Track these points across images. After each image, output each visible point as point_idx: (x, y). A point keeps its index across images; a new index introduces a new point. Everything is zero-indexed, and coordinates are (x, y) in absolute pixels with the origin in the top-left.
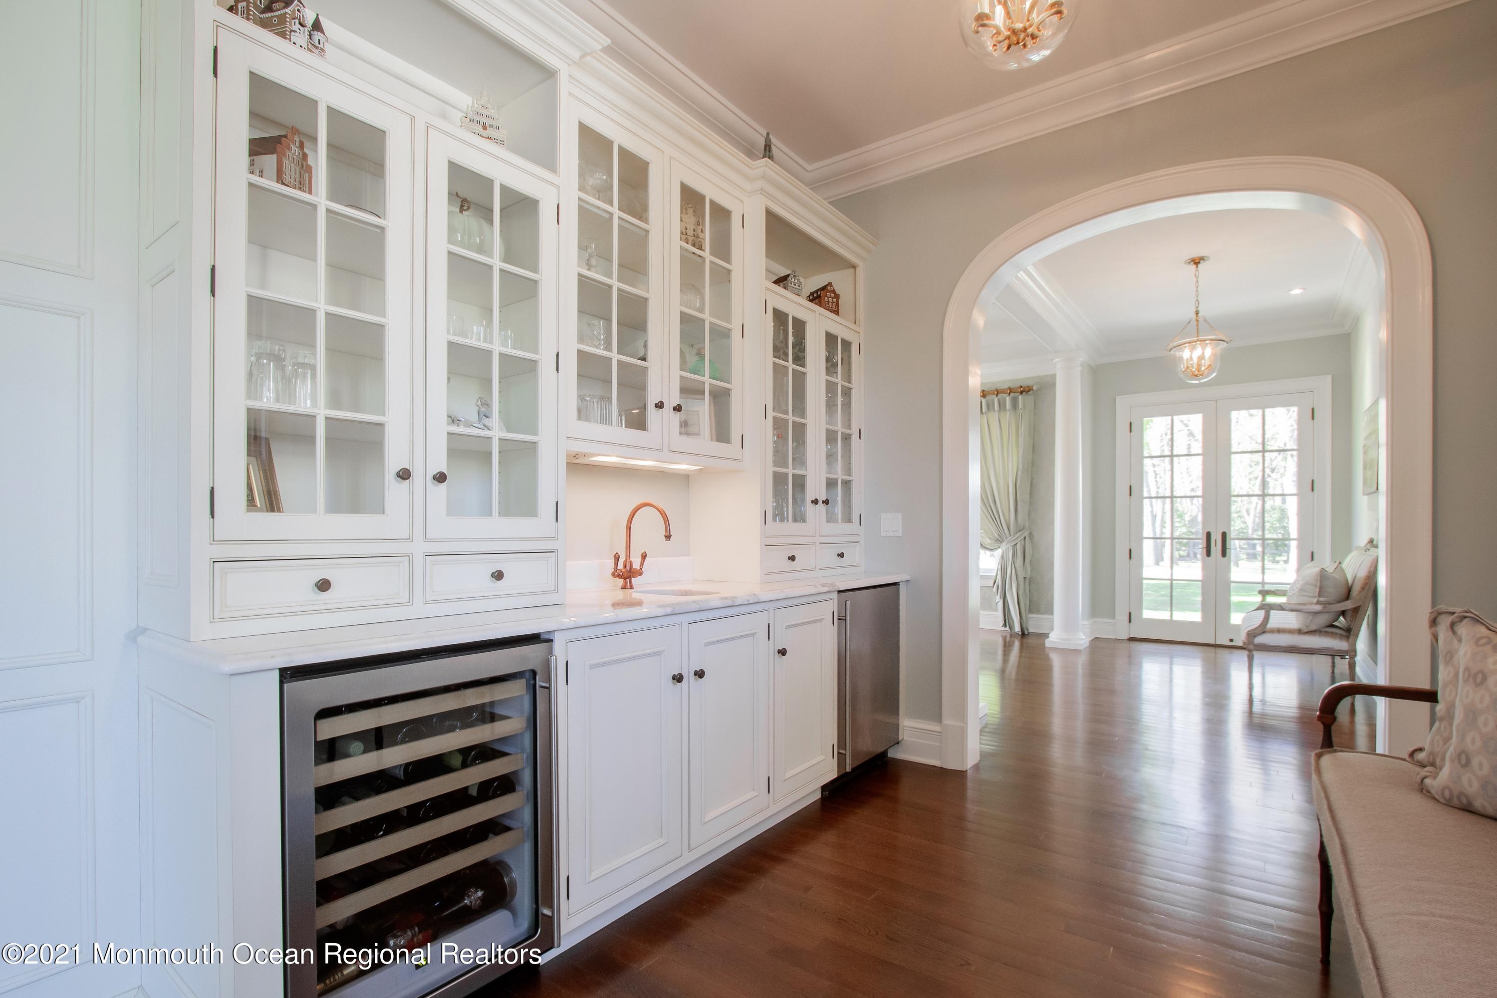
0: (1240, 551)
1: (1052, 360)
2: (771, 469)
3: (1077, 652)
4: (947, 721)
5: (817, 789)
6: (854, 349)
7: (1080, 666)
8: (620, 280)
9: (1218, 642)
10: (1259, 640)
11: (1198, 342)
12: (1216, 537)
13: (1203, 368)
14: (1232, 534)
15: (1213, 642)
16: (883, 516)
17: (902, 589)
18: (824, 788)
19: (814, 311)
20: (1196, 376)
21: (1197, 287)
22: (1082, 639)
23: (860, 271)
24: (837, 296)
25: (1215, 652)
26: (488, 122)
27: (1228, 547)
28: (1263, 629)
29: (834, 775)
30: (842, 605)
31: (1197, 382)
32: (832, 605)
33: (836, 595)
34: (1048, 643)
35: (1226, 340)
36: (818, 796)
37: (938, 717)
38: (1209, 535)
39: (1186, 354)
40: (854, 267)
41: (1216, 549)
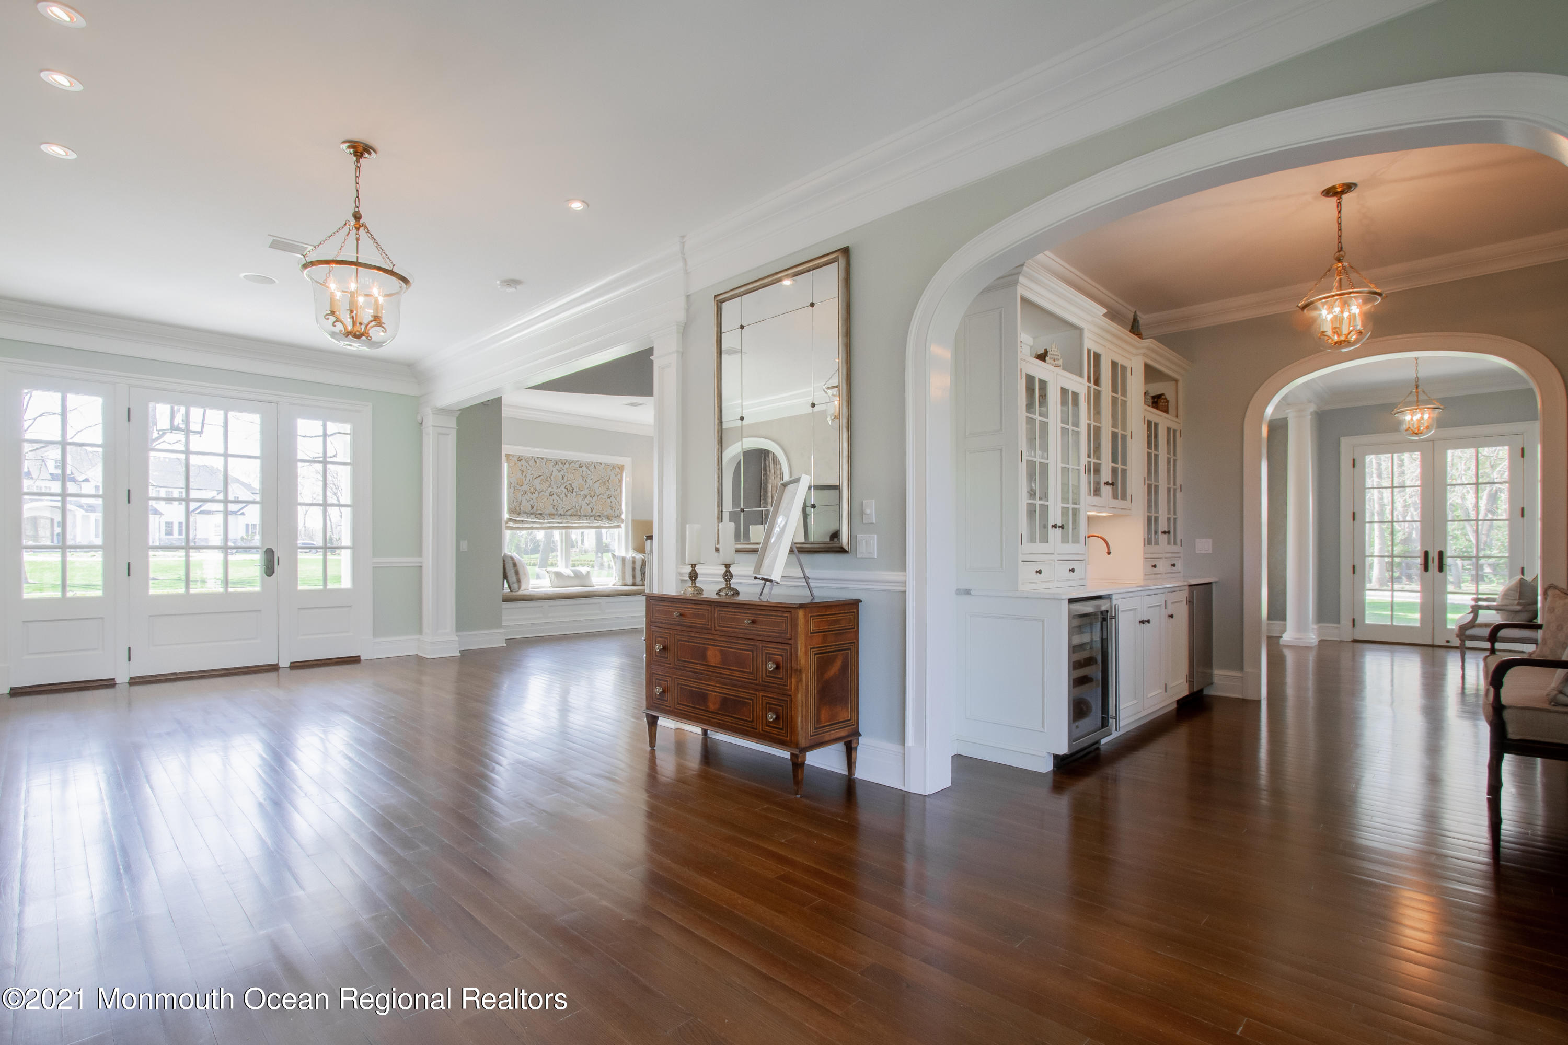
0: (1463, 572)
1: (1284, 411)
2: (1146, 514)
3: (1308, 648)
4: (1247, 669)
5: (1172, 703)
6: (1178, 434)
7: (1311, 662)
8: (1095, 421)
9: (1436, 643)
10: (1469, 632)
11: (1418, 410)
12: (1434, 555)
13: (1422, 428)
14: (1449, 552)
15: (1431, 643)
16: (1197, 540)
17: (1214, 586)
18: (1178, 702)
19: (1161, 416)
20: (1416, 434)
21: (1417, 367)
22: (1312, 638)
23: (1180, 384)
24: (1167, 402)
25: (1433, 650)
26: (1056, 357)
27: (1444, 563)
28: (1472, 624)
29: (1186, 693)
30: (1191, 594)
31: (1417, 438)
32: (1184, 595)
33: (1187, 588)
34: (1282, 642)
35: (1441, 407)
36: (1175, 706)
37: (1241, 668)
38: (1426, 554)
39: (1408, 418)
40: (1176, 381)
41: (1434, 566)
